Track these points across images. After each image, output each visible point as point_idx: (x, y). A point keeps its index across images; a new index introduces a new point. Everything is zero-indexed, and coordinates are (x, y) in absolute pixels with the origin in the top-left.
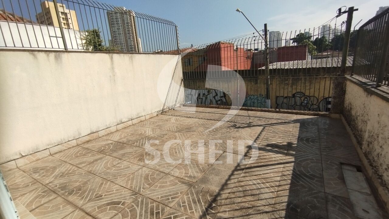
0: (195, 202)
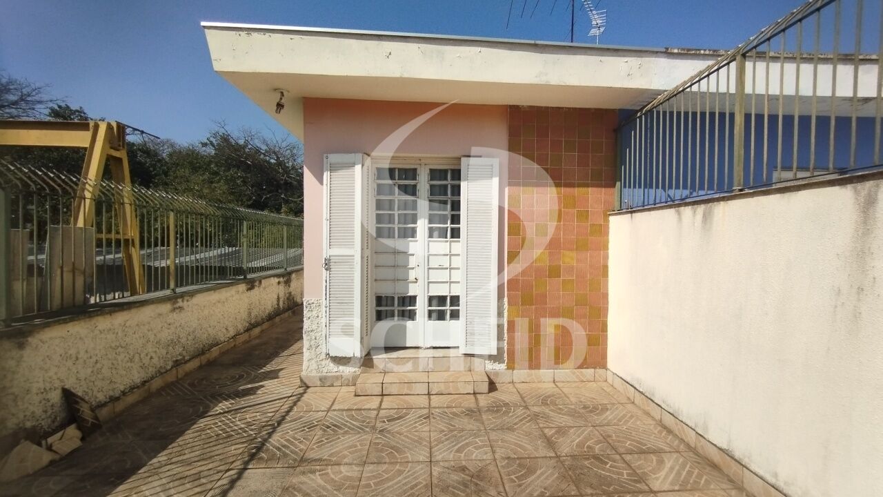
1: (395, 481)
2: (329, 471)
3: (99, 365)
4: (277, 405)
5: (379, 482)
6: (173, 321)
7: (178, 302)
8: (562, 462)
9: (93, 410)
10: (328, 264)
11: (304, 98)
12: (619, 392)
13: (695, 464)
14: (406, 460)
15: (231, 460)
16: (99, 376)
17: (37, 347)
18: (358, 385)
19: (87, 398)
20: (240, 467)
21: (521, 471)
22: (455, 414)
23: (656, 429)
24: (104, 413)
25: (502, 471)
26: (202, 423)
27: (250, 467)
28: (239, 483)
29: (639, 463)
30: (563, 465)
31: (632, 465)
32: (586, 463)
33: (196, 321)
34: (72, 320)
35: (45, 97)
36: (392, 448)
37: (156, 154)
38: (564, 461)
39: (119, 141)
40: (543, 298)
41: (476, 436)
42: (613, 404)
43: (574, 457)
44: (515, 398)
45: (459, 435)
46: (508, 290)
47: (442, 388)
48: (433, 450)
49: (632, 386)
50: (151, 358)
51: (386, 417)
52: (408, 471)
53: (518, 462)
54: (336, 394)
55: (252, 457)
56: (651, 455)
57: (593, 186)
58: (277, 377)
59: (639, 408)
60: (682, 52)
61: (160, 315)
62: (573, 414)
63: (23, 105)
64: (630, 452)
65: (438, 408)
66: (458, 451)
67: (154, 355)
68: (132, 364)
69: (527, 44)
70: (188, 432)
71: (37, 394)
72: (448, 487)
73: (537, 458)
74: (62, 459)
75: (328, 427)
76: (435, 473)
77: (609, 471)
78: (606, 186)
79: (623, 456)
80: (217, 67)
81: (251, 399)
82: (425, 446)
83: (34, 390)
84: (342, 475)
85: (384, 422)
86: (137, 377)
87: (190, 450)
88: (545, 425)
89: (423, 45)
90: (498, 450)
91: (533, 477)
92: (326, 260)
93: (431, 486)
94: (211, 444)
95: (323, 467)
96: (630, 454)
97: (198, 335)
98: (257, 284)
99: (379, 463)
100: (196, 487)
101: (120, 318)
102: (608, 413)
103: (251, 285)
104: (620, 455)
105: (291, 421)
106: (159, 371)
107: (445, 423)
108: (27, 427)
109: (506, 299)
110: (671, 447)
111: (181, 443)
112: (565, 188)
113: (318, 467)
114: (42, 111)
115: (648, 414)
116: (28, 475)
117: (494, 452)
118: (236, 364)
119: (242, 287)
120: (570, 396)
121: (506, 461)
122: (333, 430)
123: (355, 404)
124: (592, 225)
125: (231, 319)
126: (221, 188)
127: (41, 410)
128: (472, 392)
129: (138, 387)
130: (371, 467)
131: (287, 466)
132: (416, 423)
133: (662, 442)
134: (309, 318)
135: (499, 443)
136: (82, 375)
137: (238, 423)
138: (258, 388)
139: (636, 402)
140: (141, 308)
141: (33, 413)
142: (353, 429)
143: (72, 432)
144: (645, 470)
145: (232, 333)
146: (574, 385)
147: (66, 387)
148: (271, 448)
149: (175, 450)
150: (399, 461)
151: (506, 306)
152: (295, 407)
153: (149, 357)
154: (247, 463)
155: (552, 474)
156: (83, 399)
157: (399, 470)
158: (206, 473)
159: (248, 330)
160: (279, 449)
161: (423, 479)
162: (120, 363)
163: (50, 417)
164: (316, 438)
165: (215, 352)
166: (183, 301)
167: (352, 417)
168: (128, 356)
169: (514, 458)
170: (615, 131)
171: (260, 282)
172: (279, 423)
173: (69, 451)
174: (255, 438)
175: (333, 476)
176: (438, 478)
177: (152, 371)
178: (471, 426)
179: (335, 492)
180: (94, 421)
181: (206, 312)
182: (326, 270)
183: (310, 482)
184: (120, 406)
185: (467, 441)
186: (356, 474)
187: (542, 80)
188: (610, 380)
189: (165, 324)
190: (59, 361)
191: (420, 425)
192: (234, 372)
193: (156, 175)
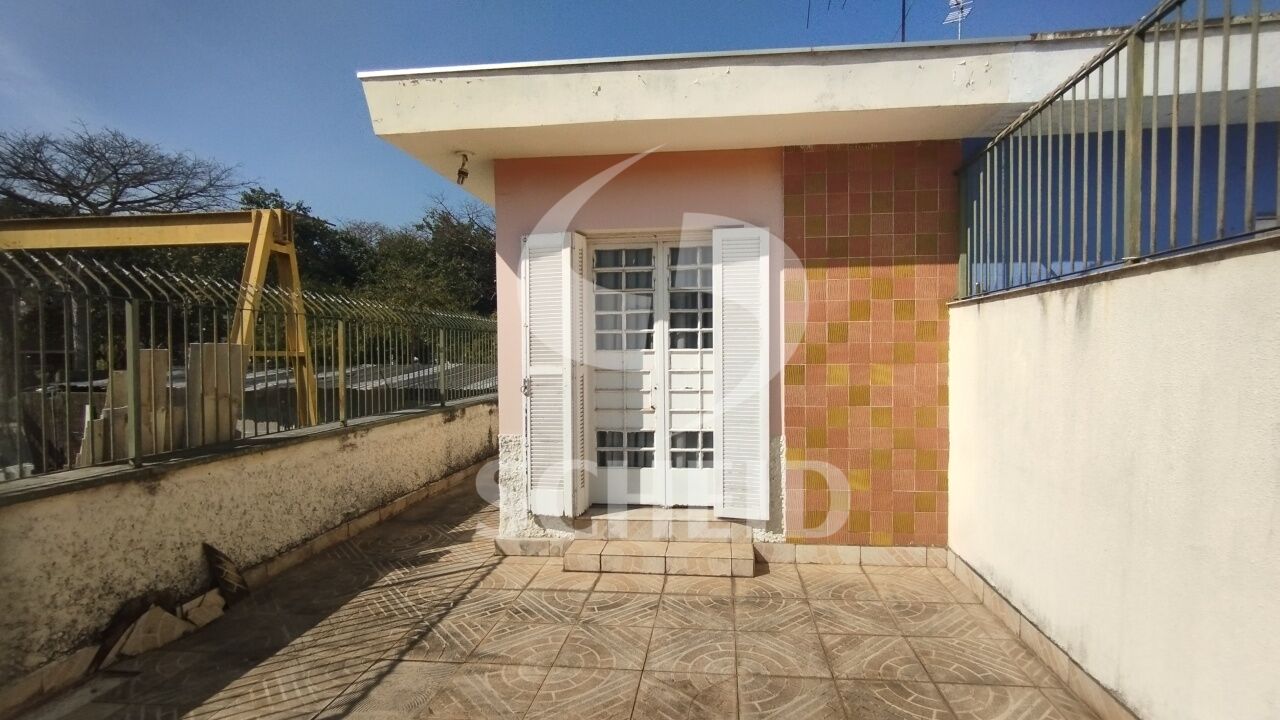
0: (455, 634)
1: (588, 693)
2: (503, 672)
3: (248, 517)
4: (459, 579)
5: (563, 693)
6: (342, 462)
7: (349, 438)
8: (837, 688)
9: (239, 572)
10: (528, 388)
11: (495, 160)
12: (963, 584)
13: (1061, 709)
14: (608, 666)
15: (386, 647)
16: (248, 530)
17: (171, 493)
18: (567, 557)
19: (233, 557)
20: (393, 658)
21: (770, 695)
22: (696, 605)
23: (1008, 647)
24: (254, 577)
25: (742, 692)
26: (364, 596)
27: (406, 658)
28: (388, 678)
29: (964, 699)
30: (838, 692)
31: (951, 702)
32: (876, 692)
33: (374, 463)
34: (212, 460)
35: (236, 180)
36: (593, 647)
37: (362, 244)
38: (842, 685)
39: (285, 233)
40: (840, 438)
41: (719, 638)
42: (948, 604)
43: (857, 681)
44: (793, 586)
45: (693, 635)
46: (786, 425)
47: (684, 566)
48: (652, 654)
49: (981, 576)
50: (315, 509)
51: (596, 603)
52: (607, 682)
53: (770, 681)
54: (539, 567)
55: (412, 645)
56: (989, 688)
57: (920, 262)
58: (470, 541)
59: (989, 611)
60: (1062, 37)
61: (325, 454)
62: (878, 615)
63: (213, 191)
64: (953, 681)
65: (676, 594)
66: (686, 658)
67: (317, 506)
68: (290, 517)
69: (800, 53)
70: (345, 607)
71: (172, 550)
72: (656, 709)
73: (801, 677)
74: (199, 630)
75: (517, 612)
76: (644, 688)
77: (910, 707)
78: (943, 261)
79: (940, 686)
80: (379, 129)
81: (431, 569)
82: (641, 648)
83: (169, 545)
84: (518, 679)
85: (593, 609)
86: (296, 533)
87: (341, 631)
88: (827, 630)
89: (644, 72)
90: (744, 661)
91: (786, 706)
92: (525, 381)
93: (633, 705)
94: (368, 625)
95: (497, 666)
96: (952, 683)
97: (377, 481)
98: (458, 413)
99: (570, 667)
100: (336, 678)
101: (273, 458)
102: (935, 617)
103: (450, 415)
104: (935, 683)
105: (471, 601)
106: (325, 527)
107: (679, 617)
108: (159, 589)
109: (783, 438)
110: (1027, 678)
111: (333, 621)
112: (876, 268)
113: (490, 666)
114: (233, 197)
115: (1001, 622)
116: (155, 649)
117: (737, 664)
118: (424, 520)
119: (438, 418)
120: (878, 587)
121: (753, 679)
122: (522, 617)
123: (560, 583)
124: (921, 324)
125: (421, 461)
126: (439, 285)
127: (176, 571)
128: (729, 574)
129: (298, 546)
130: (559, 671)
131: (451, 660)
132: (636, 614)
133: (1013, 669)
134: (506, 461)
135: (750, 652)
136: (227, 529)
137: (406, 599)
138: (441, 554)
139: (986, 602)
140: (298, 446)
141: (167, 572)
142: (548, 617)
143: (213, 597)
144: (971, 712)
145: (423, 479)
146: (892, 571)
147: (207, 542)
148: (438, 635)
149: (324, 629)
150: (599, 666)
151: (784, 448)
152: (482, 583)
153: (312, 508)
154: (403, 653)
155: (817, 704)
156: (227, 559)
157: (595, 679)
158: (352, 662)
159: (446, 475)
160: (446, 637)
161: (624, 695)
162: (275, 515)
163: (188, 579)
164: (498, 625)
165: (400, 504)
166: (355, 437)
167: (552, 601)
168: (284, 506)
169: (766, 676)
170: (956, 173)
171: (463, 411)
172: (456, 603)
173: (208, 621)
174: (422, 621)
175: (504, 679)
176: (646, 696)
177: (315, 526)
178: (714, 624)
179: (502, 702)
180: (241, 586)
181: (388, 451)
182: (526, 395)
183: (473, 685)
184: (274, 569)
185: (702, 645)
186: (536, 680)
187: (826, 106)
188: (951, 567)
189: (333, 466)
190: (199, 511)
191: (641, 617)
192: (418, 531)
193: (362, 271)
